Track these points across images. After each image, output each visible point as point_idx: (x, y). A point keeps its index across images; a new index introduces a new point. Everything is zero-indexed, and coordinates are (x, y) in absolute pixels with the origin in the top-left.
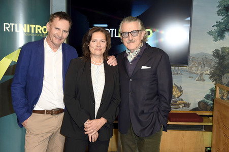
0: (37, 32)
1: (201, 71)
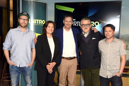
0: (39, 23)
1: (127, 44)
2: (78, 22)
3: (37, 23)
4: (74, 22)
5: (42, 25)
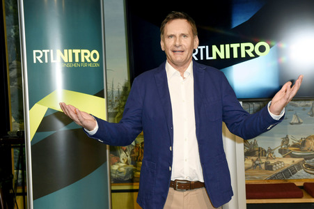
5: (90, 65)
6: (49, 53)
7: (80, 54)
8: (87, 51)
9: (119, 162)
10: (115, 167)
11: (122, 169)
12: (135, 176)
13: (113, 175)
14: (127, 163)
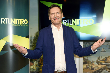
2: (68, 20)
3: (19, 23)
4: (64, 20)
5: (24, 25)
6: (7, 20)
7: (20, 21)
8: (23, 20)
9: (34, 65)
10: (32, 67)
11: (35, 68)
12: (40, 71)
13: (31, 70)
14: (37, 65)
